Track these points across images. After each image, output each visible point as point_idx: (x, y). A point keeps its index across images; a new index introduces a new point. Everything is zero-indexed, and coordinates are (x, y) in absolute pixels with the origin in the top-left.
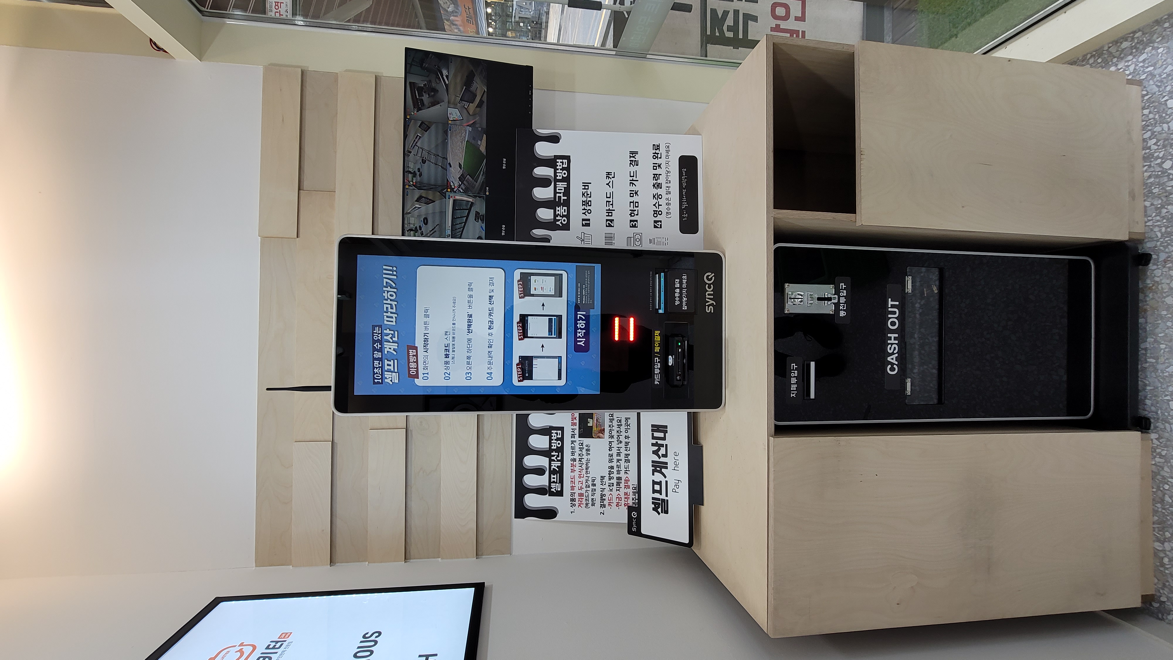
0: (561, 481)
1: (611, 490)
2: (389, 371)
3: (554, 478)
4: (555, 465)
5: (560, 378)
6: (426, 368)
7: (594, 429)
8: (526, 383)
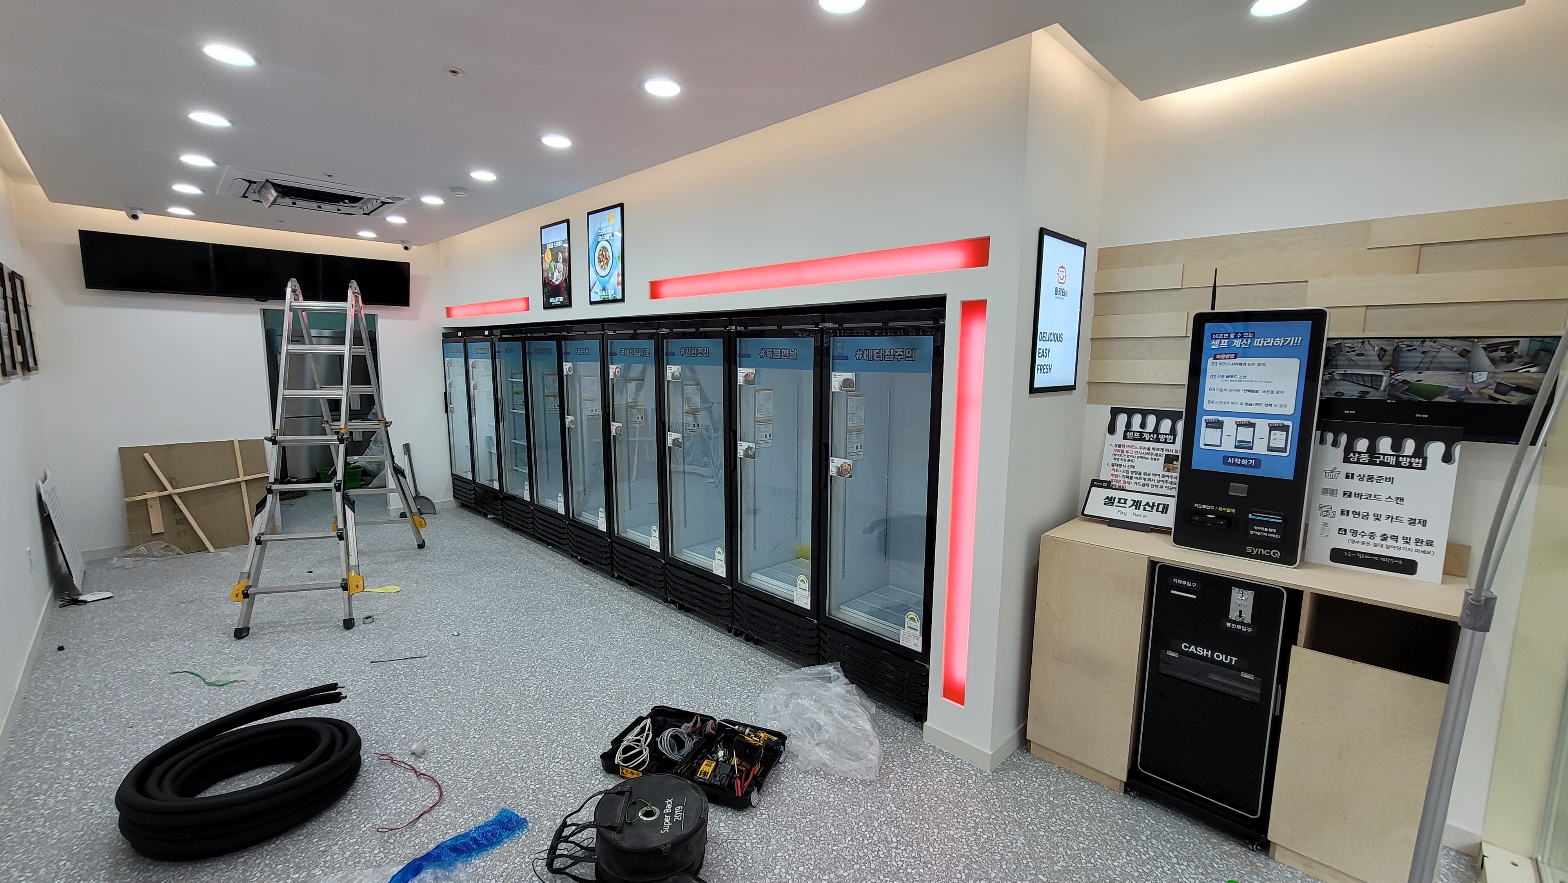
0: (1134, 439)
1: (1123, 472)
2: (1220, 342)
3: (1137, 435)
4: (1147, 436)
5: (1205, 445)
6: (1220, 364)
7: (1171, 465)
8: (1204, 424)
